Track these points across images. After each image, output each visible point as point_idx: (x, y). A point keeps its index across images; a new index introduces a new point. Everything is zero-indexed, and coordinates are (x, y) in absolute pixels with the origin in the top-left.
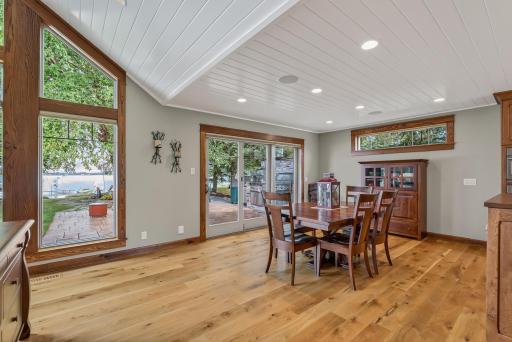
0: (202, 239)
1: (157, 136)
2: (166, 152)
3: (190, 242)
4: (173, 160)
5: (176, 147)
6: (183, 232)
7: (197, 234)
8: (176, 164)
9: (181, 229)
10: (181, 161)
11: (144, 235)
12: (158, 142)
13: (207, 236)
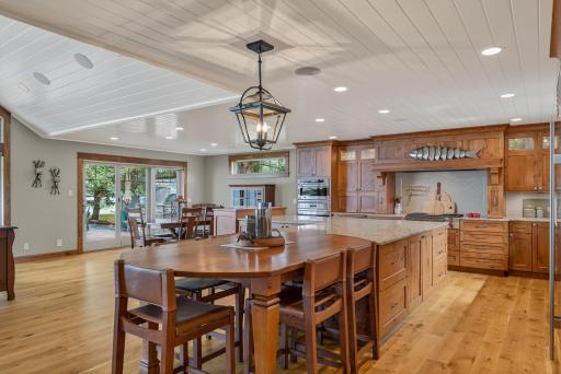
0: (79, 251)
1: (37, 165)
2: (46, 177)
3: (68, 254)
4: (52, 184)
5: (55, 173)
6: (60, 245)
7: (75, 248)
8: (55, 187)
9: (59, 243)
10: (59, 185)
11: (26, 246)
12: (39, 170)
13: (84, 250)
